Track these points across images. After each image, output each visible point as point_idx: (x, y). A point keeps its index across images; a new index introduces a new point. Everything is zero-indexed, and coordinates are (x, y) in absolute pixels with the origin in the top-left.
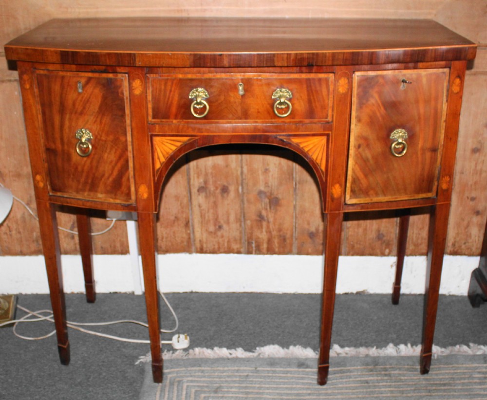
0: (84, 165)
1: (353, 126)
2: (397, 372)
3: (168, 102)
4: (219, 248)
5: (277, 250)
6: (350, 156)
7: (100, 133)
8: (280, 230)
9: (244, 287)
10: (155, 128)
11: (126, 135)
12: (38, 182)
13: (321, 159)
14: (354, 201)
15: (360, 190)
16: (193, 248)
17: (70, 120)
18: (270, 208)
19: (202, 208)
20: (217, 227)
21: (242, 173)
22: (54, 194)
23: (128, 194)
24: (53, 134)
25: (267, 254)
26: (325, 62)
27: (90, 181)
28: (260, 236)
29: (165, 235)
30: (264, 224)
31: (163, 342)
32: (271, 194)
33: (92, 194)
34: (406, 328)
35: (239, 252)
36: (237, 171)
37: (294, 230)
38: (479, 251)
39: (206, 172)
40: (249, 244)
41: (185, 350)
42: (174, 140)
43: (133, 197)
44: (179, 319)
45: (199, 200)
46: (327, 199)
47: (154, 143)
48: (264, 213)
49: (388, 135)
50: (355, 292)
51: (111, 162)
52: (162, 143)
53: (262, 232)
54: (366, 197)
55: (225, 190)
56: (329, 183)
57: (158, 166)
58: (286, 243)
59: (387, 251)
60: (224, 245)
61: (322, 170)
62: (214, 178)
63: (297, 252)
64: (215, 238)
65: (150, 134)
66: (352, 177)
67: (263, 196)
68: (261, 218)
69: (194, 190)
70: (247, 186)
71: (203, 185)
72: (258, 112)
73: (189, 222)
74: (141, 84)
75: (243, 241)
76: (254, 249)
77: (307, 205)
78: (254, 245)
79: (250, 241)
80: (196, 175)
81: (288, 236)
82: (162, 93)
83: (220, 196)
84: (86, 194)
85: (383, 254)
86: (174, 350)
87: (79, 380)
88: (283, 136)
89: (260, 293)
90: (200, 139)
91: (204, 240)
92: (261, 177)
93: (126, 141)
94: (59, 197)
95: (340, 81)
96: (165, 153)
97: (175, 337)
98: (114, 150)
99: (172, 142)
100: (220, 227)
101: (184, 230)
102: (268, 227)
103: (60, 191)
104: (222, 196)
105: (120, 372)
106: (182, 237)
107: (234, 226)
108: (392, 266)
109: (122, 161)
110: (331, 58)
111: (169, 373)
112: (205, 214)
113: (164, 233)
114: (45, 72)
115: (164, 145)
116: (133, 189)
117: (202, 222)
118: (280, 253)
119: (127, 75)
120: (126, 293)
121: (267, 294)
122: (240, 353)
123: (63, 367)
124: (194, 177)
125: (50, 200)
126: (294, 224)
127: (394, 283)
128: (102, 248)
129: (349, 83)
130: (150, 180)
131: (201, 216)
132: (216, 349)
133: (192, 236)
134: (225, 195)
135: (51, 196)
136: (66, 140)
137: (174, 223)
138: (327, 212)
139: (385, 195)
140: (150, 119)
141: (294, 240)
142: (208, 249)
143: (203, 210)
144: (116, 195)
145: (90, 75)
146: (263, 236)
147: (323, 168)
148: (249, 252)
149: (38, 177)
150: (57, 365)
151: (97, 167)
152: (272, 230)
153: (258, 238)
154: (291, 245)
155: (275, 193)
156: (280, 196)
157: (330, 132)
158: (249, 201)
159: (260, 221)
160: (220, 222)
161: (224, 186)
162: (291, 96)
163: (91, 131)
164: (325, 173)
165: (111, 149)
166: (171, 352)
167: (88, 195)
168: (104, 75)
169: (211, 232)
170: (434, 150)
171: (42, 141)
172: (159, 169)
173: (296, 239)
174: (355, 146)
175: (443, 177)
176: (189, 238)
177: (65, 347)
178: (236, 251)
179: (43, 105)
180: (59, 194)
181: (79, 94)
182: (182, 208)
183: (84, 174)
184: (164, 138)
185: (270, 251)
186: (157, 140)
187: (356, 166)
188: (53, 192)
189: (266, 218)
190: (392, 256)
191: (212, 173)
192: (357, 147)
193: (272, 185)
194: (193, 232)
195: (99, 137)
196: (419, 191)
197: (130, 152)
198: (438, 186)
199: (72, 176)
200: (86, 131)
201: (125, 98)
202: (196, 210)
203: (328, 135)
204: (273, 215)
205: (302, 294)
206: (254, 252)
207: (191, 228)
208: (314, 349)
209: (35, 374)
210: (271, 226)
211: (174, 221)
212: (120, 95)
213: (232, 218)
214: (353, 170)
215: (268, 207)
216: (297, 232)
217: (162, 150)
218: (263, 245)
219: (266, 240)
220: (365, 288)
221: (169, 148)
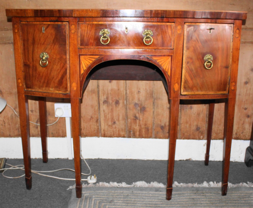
0: (43, 73)
1: (184, 52)
2: (209, 194)
3: (88, 37)
4: (114, 134)
5: (144, 135)
6: (183, 68)
7: (53, 54)
8: (146, 125)
10: (82, 51)
11: (66, 55)
12: (19, 84)
13: (168, 70)
14: (185, 93)
15: (189, 87)
16: (100, 134)
17: (38, 48)
18: (141, 113)
19: (105, 112)
20: (113, 123)
21: (126, 93)
22: (27, 90)
23: (66, 88)
24: (28, 56)
25: (139, 138)
26: (170, 16)
27: (46, 81)
28: (135, 128)
29: (85, 127)
30: (138, 121)
31: (82, 180)
32: (141, 105)
33: (47, 88)
34: (213, 176)
35: (124, 137)
36: (124, 92)
37: (153, 125)
38: (250, 137)
39: (107, 93)
40: (130, 132)
41: (94, 184)
42: (91, 58)
43: (69, 89)
44: (91, 170)
45: (104, 107)
46: (171, 92)
47: (81, 59)
48: (137, 115)
49: (203, 58)
50: (185, 159)
51: (58, 70)
52: (85, 59)
53: (136, 125)
54: (192, 91)
55: (117, 103)
56: (172, 82)
57: (82, 72)
58: (149, 132)
59: (202, 137)
60: (116, 132)
61: (168, 75)
62: (112, 96)
63: (154, 137)
64: (112, 128)
65: (79, 54)
66: (184, 79)
67: (137, 106)
68: (136, 118)
69: (101, 102)
70: (129, 100)
71: (106, 100)
73: (98, 119)
74: (75, 27)
75: (126, 130)
76: (132, 135)
77: (160, 111)
78: (132, 133)
79: (130, 130)
80: (102, 95)
81: (150, 128)
82: (86, 32)
83: (114, 106)
84: (44, 89)
85: (200, 139)
86: (88, 184)
87: (36, 197)
88: (149, 55)
89: (135, 160)
90: (105, 57)
91: (106, 130)
92: (136, 96)
93: (66, 58)
94: (30, 91)
95: (178, 27)
97: (89, 178)
98: (60, 63)
99: (90, 59)
100: (114, 123)
101: (95, 124)
102: (139, 123)
103: (30, 88)
104: (116, 106)
105: (58, 193)
106: (94, 128)
107: (122, 122)
108: (204, 145)
109: (64, 70)
110: (173, 14)
111: (85, 193)
112: (107, 115)
113: (85, 125)
114: (26, 23)
115: (86, 60)
116: (69, 85)
117: (105, 120)
118: (145, 138)
119: (68, 23)
120: (64, 159)
122: (124, 185)
123: (28, 191)
124: (101, 95)
125: (25, 93)
126: (153, 122)
127: (205, 154)
128: (52, 133)
129: (182, 28)
130: (78, 80)
131: (105, 116)
132: (111, 183)
133: (99, 127)
134: (117, 105)
135: (25, 91)
136: (35, 59)
137: (90, 120)
138: (171, 99)
139: (202, 91)
140: (79, 46)
141: (153, 130)
142: (108, 135)
143: (106, 113)
144: (59, 89)
145: (49, 23)
146: (137, 128)
147: (169, 74)
148: (129, 137)
149: (19, 81)
150: (24, 190)
151: (50, 73)
152: (141, 125)
153: (134, 129)
154: (152, 133)
155: (143, 104)
156: (146, 106)
157: (173, 54)
158: (129, 109)
159: (135, 119)
160: (114, 120)
161: (117, 100)
162: (153, 34)
163: (48, 53)
164: (170, 77)
165: (58, 63)
166: (87, 184)
167: (45, 89)
168: (56, 23)
169: (110, 125)
170: (227, 67)
171: (22, 60)
172: (83, 73)
173: (154, 130)
174: (185, 63)
175: (232, 83)
176: (98, 129)
177: (29, 178)
178: (122, 136)
179: (24, 41)
180: (30, 90)
181: (43, 34)
182: (95, 112)
183: (43, 78)
184: (86, 56)
185: (141, 136)
186: (82, 57)
187: (187, 73)
188: (26, 89)
189: (138, 118)
190: (204, 140)
191: (111, 93)
192: (187, 63)
193: (142, 100)
194: (100, 125)
195: (52, 57)
196: (219, 90)
197: (68, 64)
198: (229, 87)
199: (37, 79)
200: (46, 54)
201: (66, 35)
202: (102, 113)
203: (172, 56)
204: (142, 116)
205: (157, 160)
206: (132, 137)
207: (99, 123)
208: (164, 184)
209: (12, 194)
210: (141, 122)
211: (91, 119)
212: (64, 33)
213: (121, 118)
214: (185, 76)
215: (140, 112)
216: (154, 126)
217: (85, 63)
218: (137, 133)
219: (138, 130)
220: (190, 158)
221: (89, 62)
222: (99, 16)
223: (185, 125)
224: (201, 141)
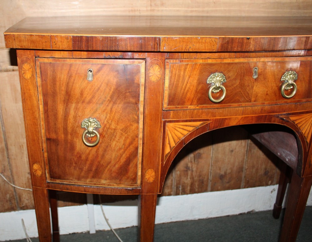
0: (89, 154)
3: (185, 88)
5: (197, 190)
7: (110, 122)
8: (200, 176)
9: (171, 219)
10: (170, 115)
12: (36, 171)
13: (308, 133)
17: (76, 109)
22: (52, 181)
23: (134, 179)
25: (190, 194)
27: (94, 169)
28: (186, 182)
30: (189, 173)
33: (95, 180)
35: (169, 195)
37: (210, 174)
40: (177, 188)
43: (139, 181)
46: (306, 166)
47: (167, 128)
48: (190, 165)
50: (246, 212)
51: (120, 149)
52: (175, 129)
53: (187, 178)
56: (310, 153)
57: (168, 150)
58: (203, 185)
59: (270, 182)
61: (307, 142)
63: (210, 190)
65: (163, 120)
68: (187, 169)
72: (267, 94)
74: (159, 70)
75: (173, 186)
76: (181, 191)
77: (220, 156)
78: (180, 189)
79: (178, 186)
81: (205, 179)
82: (181, 79)
84: (88, 180)
85: (267, 185)
88: (284, 115)
89: (183, 221)
90: (212, 122)
94: (59, 184)
96: (176, 138)
98: (123, 138)
99: (185, 128)
102: (192, 175)
103: (59, 178)
108: (272, 192)
109: (132, 148)
114: (50, 61)
115: (177, 130)
116: (139, 173)
118: (198, 192)
121: (187, 221)
125: (48, 186)
126: (210, 171)
130: (158, 165)
135: (49, 183)
136: (69, 129)
138: (304, 176)
140: (165, 105)
141: (209, 181)
144: (121, 180)
145: (103, 61)
146: (188, 181)
147: (309, 140)
148: (177, 194)
149: (36, 167)
151: (103, 156)
152: (194, 176)
153: (184, 183)
154: (207, 185)
156: (201, 152)
159: (187, 171)
162: (297, 78)
163: (99, 119)
164: (309, 145)
165: (120, 137)
167: (91, 181)
171: (43, 131)
172: (169, 153)
173: (211, 181)
178: (167, 194)
180: (58, 181)
181: (89, 82)
183: (88, 163)
184: (177, 123)
185: (192, 191)
186: (169, 126)
189: (191, 168)
190: (272, 185)
195: (108, 126)
199: (74, 165)
200: (93, 120)
201: (141, 85)
204: (196, 165)
205: (211, 218)
210: (194, 174)
215: (193, 160)
216: (211, 176)
217: (174, 135)
218: (187, 188)
219: (190, 184)
220: (253, 209)
221: (181, 133)
222: (214, 51)
223: (251, 170)
224: (268, 187)
